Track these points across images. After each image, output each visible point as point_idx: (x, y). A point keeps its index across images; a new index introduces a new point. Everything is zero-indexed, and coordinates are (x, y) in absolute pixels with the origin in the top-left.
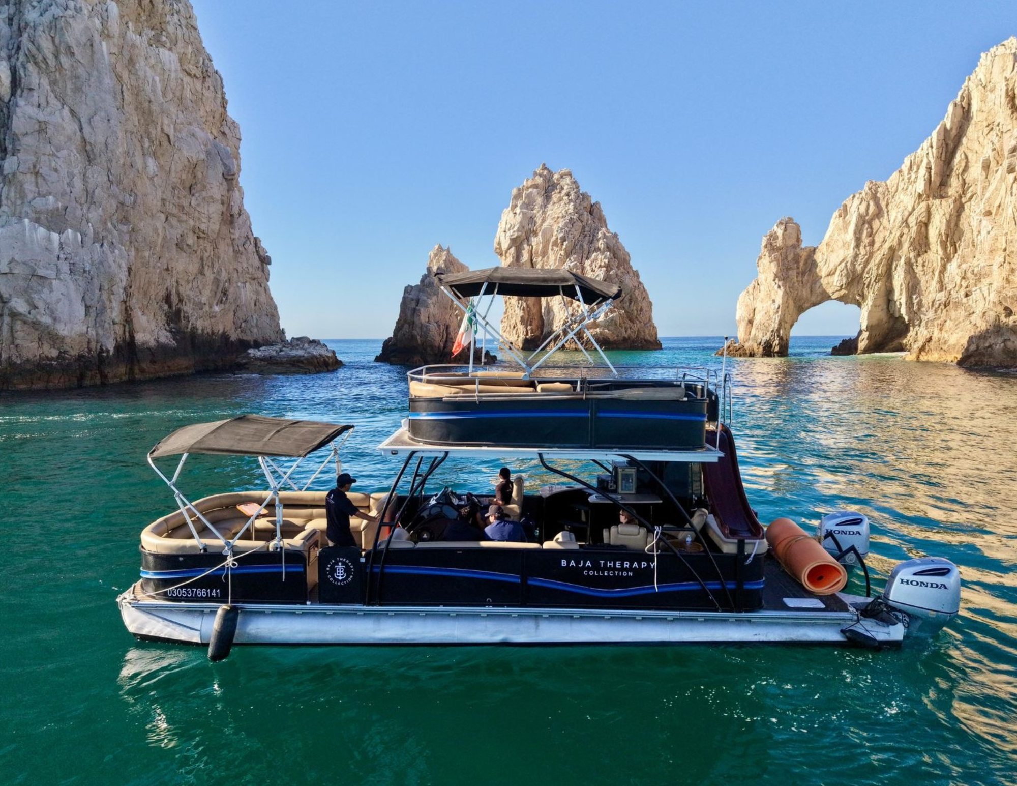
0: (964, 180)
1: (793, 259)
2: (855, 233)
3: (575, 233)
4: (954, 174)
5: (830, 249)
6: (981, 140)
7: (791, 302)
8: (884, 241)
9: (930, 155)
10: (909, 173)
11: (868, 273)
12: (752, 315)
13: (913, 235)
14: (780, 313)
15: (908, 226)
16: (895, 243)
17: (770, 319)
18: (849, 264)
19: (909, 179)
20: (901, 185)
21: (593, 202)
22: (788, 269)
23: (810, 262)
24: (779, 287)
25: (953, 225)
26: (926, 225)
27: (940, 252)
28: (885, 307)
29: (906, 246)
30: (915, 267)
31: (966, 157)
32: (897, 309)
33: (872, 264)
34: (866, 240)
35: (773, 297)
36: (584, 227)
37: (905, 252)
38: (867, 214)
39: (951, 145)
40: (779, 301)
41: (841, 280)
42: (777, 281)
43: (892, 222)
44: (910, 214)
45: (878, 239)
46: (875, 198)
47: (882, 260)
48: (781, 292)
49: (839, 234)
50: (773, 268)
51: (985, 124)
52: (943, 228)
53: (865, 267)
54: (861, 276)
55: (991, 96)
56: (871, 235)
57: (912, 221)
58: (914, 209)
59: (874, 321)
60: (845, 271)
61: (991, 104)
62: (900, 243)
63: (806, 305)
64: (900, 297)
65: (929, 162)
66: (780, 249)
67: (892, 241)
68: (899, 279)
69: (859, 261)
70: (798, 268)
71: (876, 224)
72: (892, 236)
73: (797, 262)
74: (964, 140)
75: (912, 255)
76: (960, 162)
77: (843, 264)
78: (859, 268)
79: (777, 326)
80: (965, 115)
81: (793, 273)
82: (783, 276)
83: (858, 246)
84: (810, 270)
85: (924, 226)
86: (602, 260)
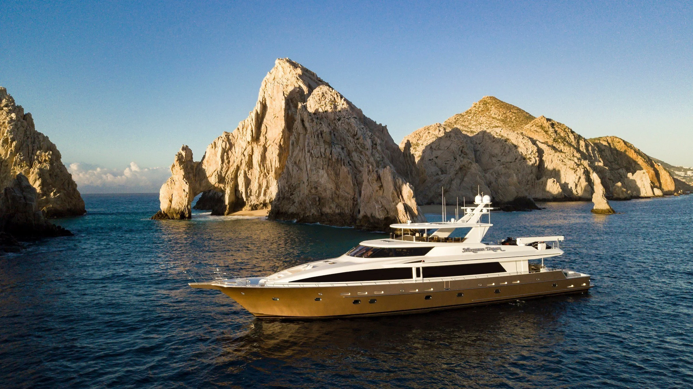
0: (266, 137)
1: (191, 168)
2: (221, 157)
3: (21, 135)
4: (261, 134)
5: (209, 164)
6: (272, 121)
7: (191, 190)
8: (234, 162)
9: (252, 124)
10: (243, 131)
11: (227, 177)
12: (171, 198)
13: (247, 160)
14: (188, 197)
15: (244, 156)
16: (239, 163)
17: (183, 200)
18: (219, 172)
19: (243, 133)
20: (239, 136)
21: (25, 113)
22: (189, 173)
23: (198, 169)
24: (186, 183)
25: (263, 157)
26: (252, 156)
27: (258, 169)
28: (234, 194)
29: (244, 164)
30: (248, 175)
31: (266, 127)
32: (240, 195)
33: (229, 172)
34: (226, 161)
35: (184, 188)
36: (25, 131)
37: (244, 167)
38: (226, 148)
39: (260, 121)
40: (187, 190)
41: (216, 180)
42: (185, 179)
43: (237, 153)
44: (245, 150)
45: (231, 160)
46: (229, 139)
47: (233, 171)
48: (187, 186)
49: (213, 157)
50: (182, 173)
51: (273, 114)
52: (260, 158)
53: (226, 173)
54: (224, 178)
55: (274, 103)
56: (228, 158)
57: (246, 153)
58: (246, 148)
59: (231, 201)
60: (217, 175)
61: (274, 106)
62: (241, 164)
63: (198, 192)
64: (242, 188)
65: (252, 128)
66: (184, 162)
67: (237, 162)
68: (241, 180)
69: (224, 171)
70: (193, 172)
71: (230, 152)
72: (238, 159)
73: (192, 169)
74: (265, 120)
75: (247, 169)
76: (264, 129)
77: (216, 172)
78: (223, 175)
79: (187, 204)
80: (264, 107)
81: (191, 175)
82: (187, 177)
83: (222, 163)
84: (198, 174)
85: (251, 156)
86: (46, 156)
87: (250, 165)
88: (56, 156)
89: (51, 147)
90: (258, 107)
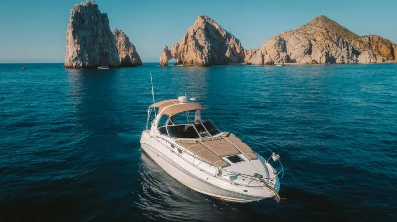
1: (168, 52)
2: (176, 49)
3: (126, 43)
4: (187, 42)
5: (172, 51)
8: (179, 51)
9: (184, 39)
10: (182, 41)
12: (162, 60)
15: (182, 49)
18: (175, 53)
20: (181, 43)
21: (127, 37)
23: (170, 53)
25: (187, 49)
27: (186, 52)
28: (180, 59)
30: (183, 54)
35: (165, 57)
38: (177, 46)
39: (186, 38)
41: (174, 55)
42: (166, 55)
43: (180, 48)
44: (182, 47)
46: (178, 44)
47: (179, 53)
49: (173, 49)
53: (177, 54)
56: (178, 49)
59: (179, 61)
62: (181, 51)
63: (170, 58)
65: (184, 41)
66: (166, 51)
68: (181, 56)
74: (188, 38)
79: (166, 61)
81: (168, 54)
83: (176, 51)
85: (184, 49)
86: (132, 49)
87: (184, 51)
88: (135, 49)
89: (133, 46)
90: (186, 35)
